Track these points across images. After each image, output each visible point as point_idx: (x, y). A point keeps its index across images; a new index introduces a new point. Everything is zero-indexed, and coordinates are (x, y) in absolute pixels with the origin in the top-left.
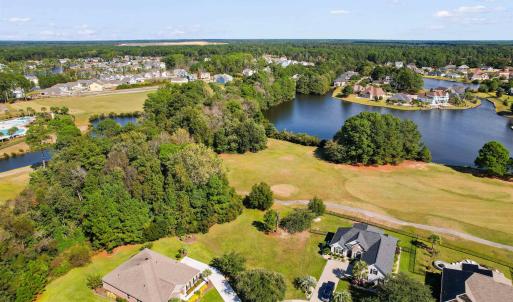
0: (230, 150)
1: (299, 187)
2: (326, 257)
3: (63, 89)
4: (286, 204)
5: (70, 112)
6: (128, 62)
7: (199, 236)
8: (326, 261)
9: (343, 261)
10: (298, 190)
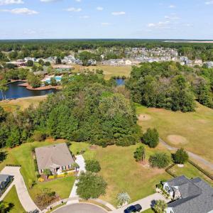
0: (167, 107)
1: (190, 140)
2: (158, 190)
3: (113, 62)
4: (170, 149)
5: (104, 73)
6: (160, 51)
7: (99, 148)
8: (154, 192)
9: (167, 198)
10: (188, 142)
